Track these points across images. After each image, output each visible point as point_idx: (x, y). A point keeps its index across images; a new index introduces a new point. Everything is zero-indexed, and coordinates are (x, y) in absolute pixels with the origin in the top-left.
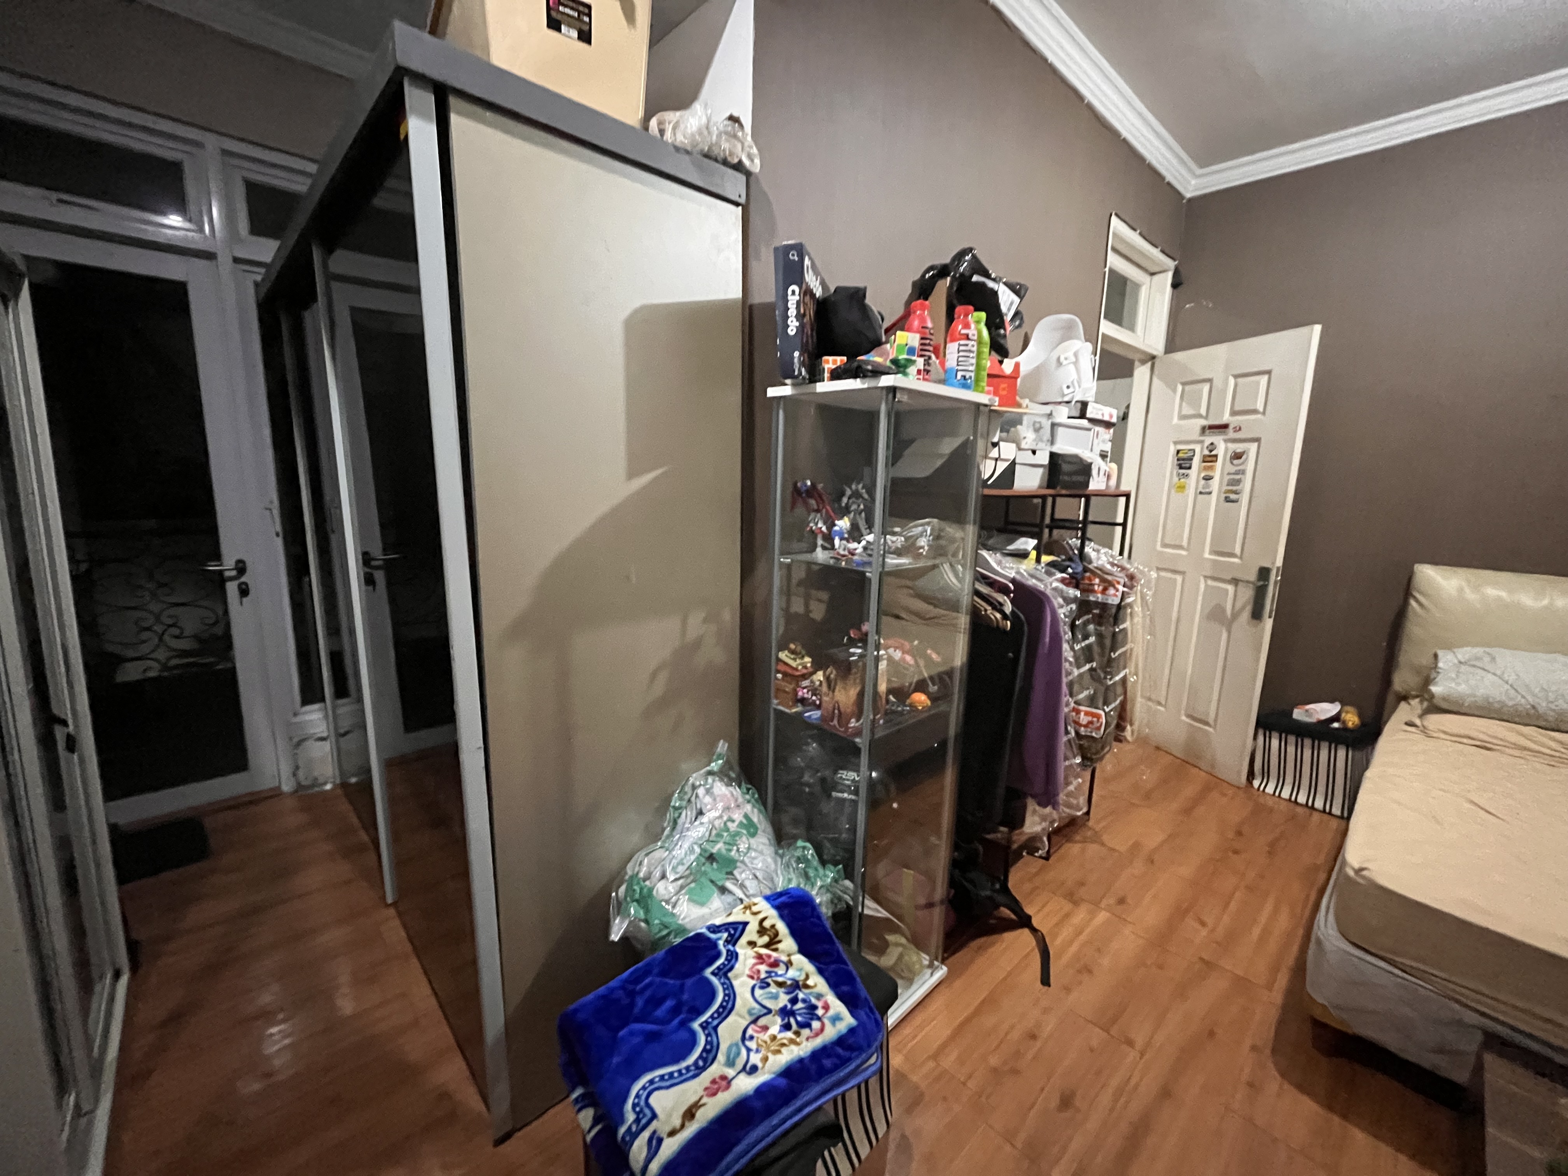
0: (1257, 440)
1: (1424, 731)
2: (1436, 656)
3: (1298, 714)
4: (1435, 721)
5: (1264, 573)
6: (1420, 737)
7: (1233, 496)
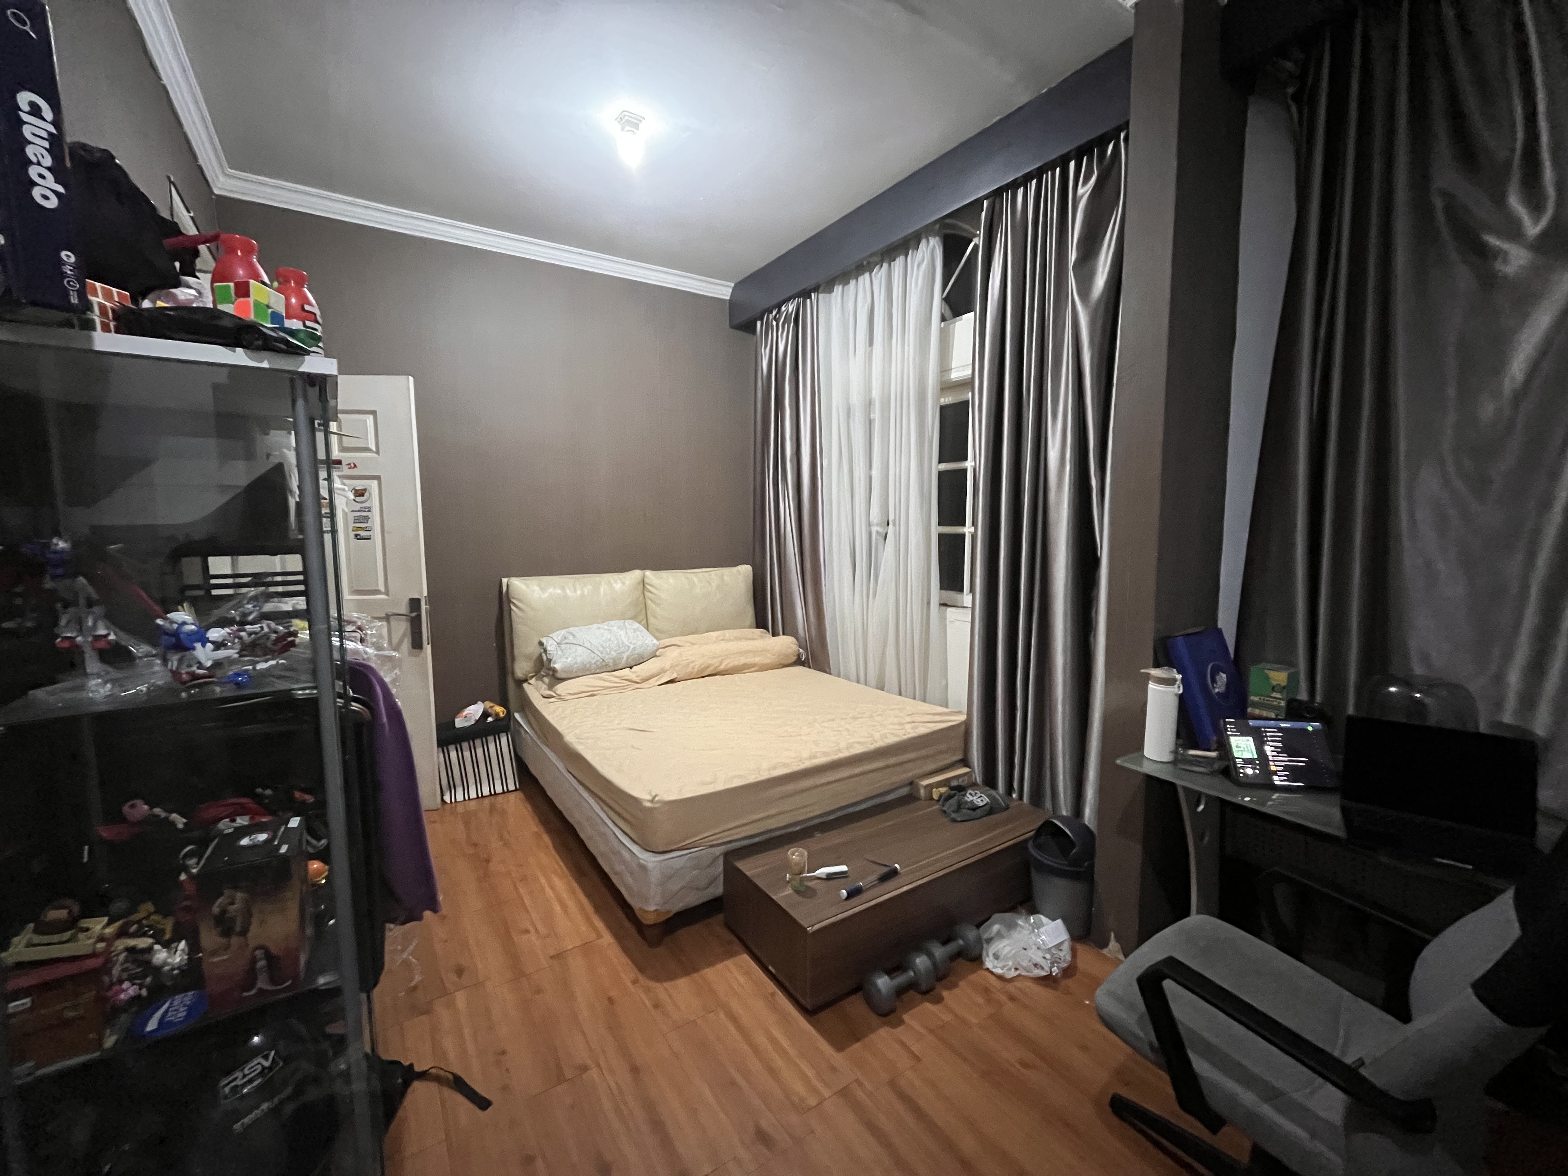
0: (378, 478)
1: (560, 697)
2: (541, 644)
3: (459, 723)
4: (561, 688)
5: (415, 604)
6: (559, 703)
7: (363, 534)
